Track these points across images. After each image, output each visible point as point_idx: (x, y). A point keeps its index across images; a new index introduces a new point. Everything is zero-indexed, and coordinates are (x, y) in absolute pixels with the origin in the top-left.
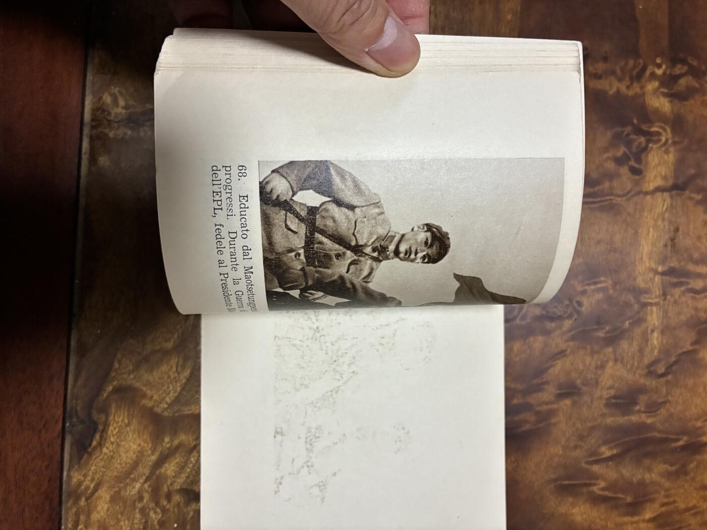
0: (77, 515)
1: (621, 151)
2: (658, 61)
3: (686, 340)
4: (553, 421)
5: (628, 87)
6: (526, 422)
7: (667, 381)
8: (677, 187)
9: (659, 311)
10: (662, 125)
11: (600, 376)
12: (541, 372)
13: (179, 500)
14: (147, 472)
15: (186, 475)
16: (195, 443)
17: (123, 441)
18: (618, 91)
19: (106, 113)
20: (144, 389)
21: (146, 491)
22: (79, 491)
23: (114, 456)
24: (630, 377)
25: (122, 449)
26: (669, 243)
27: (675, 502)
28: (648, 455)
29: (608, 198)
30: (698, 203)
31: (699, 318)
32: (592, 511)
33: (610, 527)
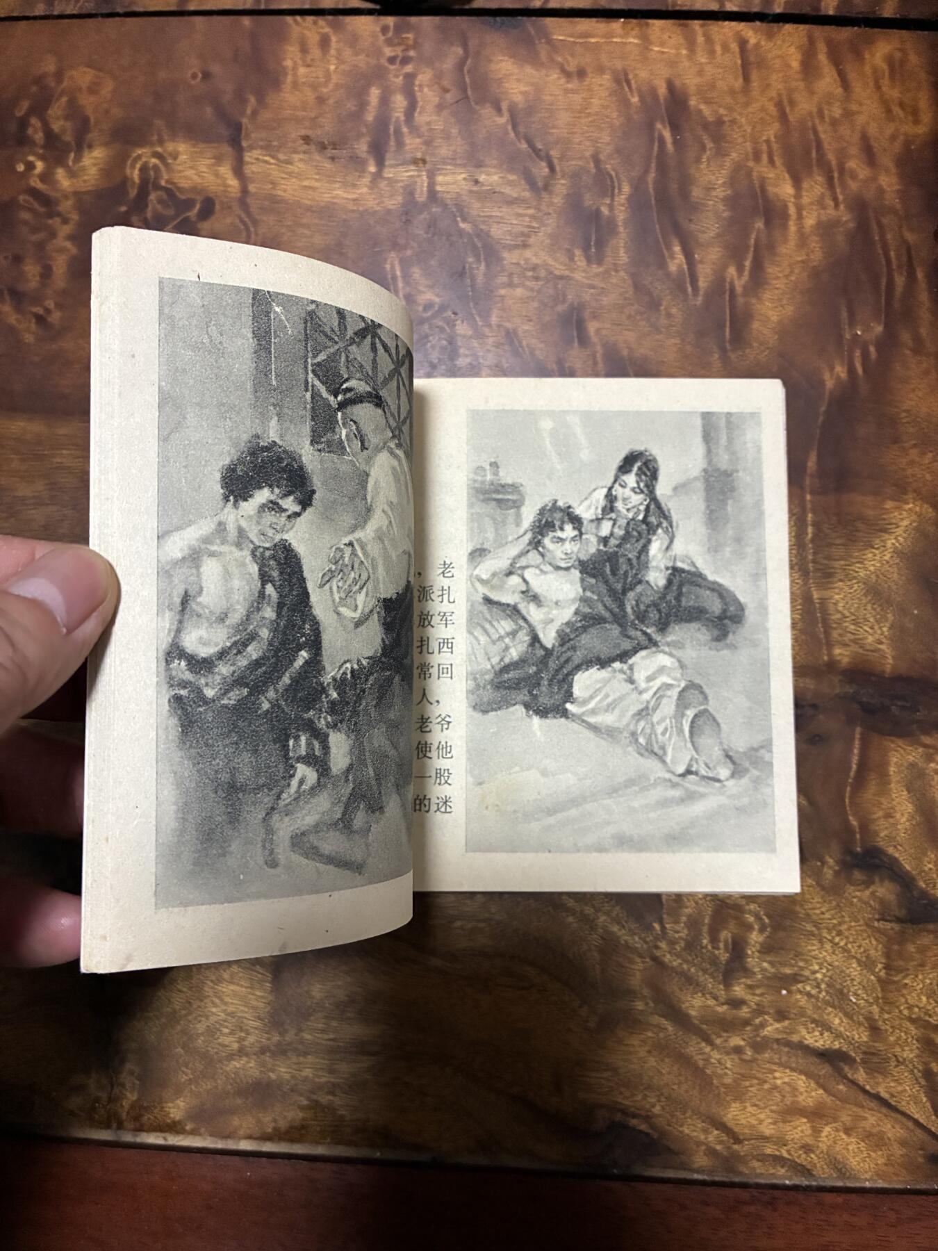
2: (21, 168)
3: (493, 121)
4: (625, 353)
5: (65, 221)
7: (560, 159)
8: (235, 138)
9: (444, 172)
10: (129, 163)
11: (551, 273)
13: (742, 986)
14: (694, 1040)
15: (700, 973)
16: (648, 960)
17: (641, 1079)
21: (726, 1041)
22: (725, 1154)
23: (666, 1094)
24: (552, 222)
25: (656, 1083)
26: (330, 152)
27: (768, 142)
28: (685, 194)
30: (261, 100)
31: (457, 102)
32: (777, 289)
33: (804, 258)
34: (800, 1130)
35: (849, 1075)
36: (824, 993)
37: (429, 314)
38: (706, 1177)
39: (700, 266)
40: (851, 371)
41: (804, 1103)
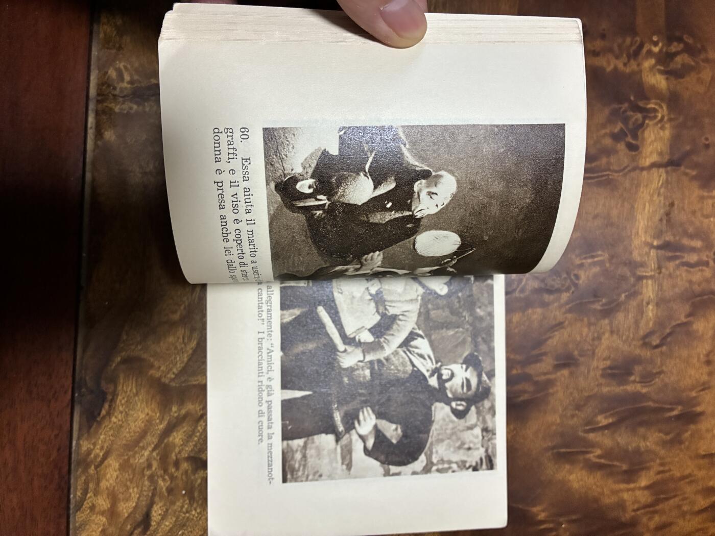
0: (86, 483)
1: (618, 127)
2: (655, 38)
3: (681, 312)
4: (551, 391)
5: (625, 65)
6: (525, 392)
7: (662, 353)
8: (673, 163)
9: (654, 284)
10: (658, 101)
11: (596, 347)
12: (540, 343)
13: (187, 468)
14: (155, 440)
15: (194, 443)
16: (201, 412)
17: (131, 410)
18: (616, 69)
19: (112, 88)
20: (152, 360)
21: (155, 459)
22: (89, 460)
23: (123, 425)
24: (626, 348)
25: (130, 418)
26: (665, 218)
27: (670, 470)
28: (641, 424)
29: (605, 173)
30: (694, 178)
31: (693, 292)
32: (588, 478)
33: (606, 493)
34: (103, 503)
35: (136, 531)
36: (183, 515)
37: (573, 277)
38: (74, 448)
39: (600, 433)
40: (542, 522)
41: (119, 505)
